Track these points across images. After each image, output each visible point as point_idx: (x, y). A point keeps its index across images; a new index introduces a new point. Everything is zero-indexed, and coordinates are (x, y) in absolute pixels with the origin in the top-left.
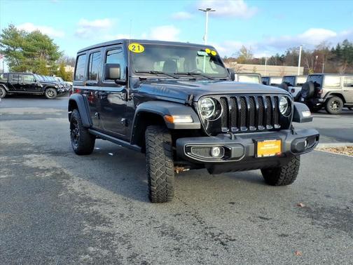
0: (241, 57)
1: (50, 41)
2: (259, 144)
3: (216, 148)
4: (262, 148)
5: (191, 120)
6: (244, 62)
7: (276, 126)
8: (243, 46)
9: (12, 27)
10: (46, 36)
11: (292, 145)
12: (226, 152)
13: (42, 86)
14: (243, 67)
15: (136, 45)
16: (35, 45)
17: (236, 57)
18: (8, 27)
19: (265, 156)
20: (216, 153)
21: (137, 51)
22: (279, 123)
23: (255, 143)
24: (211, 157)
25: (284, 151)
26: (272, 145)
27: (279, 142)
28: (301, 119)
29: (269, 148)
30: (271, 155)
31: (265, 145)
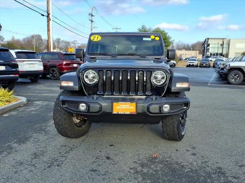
1: (165, 34)
3: (82, 104)
4: (117, 107)
5: (73, 85)
7: (148, 93)
10: (163, 31)
11: (148, 108)
18: (141, 27)
19: (120, 113)
20: (83, 107)
21: (96, 40)
23: (112, 103)
24: (78, 110)
25: (140, 111)
26: (127, 106)
27: (134, 104)
28: (173, 89)
29: (124, 108)
30: (126, 113)
31: (120, 106)
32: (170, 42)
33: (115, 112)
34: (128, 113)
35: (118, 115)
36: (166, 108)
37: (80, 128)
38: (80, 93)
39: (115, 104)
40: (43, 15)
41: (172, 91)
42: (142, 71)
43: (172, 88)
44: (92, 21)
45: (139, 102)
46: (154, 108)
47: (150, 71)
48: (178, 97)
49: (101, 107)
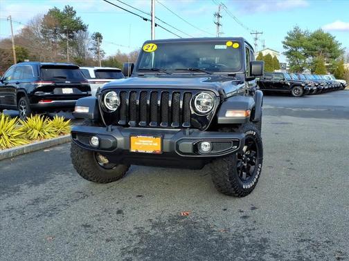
1: (331, 39)
3: (94, 138)
4: (136, 143)
9: (296, 29)
10: (328, 34)
11: (177, 145)
13: (289, 84)
15: (151, 45)
16: (316, 44)
18: (293, 30)
24: (89, 145)
25: (167, 149)
26: (149, 141)
27: (159, 139)
28: (221, 120)
29: (146, 144)
31: (141, 141)
32: (339, 51)
33: (133, 150)
34: (150, 151)
35: (137, 154)
36: (205, 147)
37: (109, 171)
38: (97, 122)
39: (133, 138)
40: (146, 20)
41: (219, 123)
42: (179, 93)
43: (219, 118)
44: (219, 25)
45: (166, 136)
46: (187, 147)
47: (191, 93)
48: (234, 131)
49: (116, 142)
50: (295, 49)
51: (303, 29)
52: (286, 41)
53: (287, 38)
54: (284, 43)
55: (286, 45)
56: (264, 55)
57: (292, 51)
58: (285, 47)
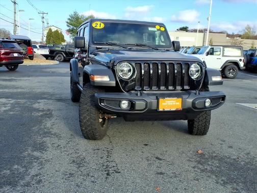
0: (246, 34)
2: (161, 100)
3: (124, 102)
4: (163, 104)
5: (108, 80)
6: (248, 38)
7: (186, 87)
8: (248, 25)
9: (75, 13)
11: (193, 103)
12: (132, 105)
14: (244, 42)
15: (99, 23)
17: (241, 33)
18: (73, 13)
19: (166, 110)
20: (125, 105)
21: (98, 27)
22: (189, 85)
23: (158, 99)
24: (119, 108)
26: (173, 102)
27: (180, 100)
29: (170, 104)
30: (172, 110)
31: (166, 102)
33: (161, 109)
34: (174, 109)
35: (164, 112)
37: (103, 128)
41: (209, 85)
44: (15, 3)
47: (188, 64)
49: (147, 104)
50: (75, 28)
51: (80, 14)
52: (69, 21)
53: (69, 19)
54: (67, 22)
55: (69, 24)
56: (53, 31)
57: (73, 29)
58: (68, 26)
